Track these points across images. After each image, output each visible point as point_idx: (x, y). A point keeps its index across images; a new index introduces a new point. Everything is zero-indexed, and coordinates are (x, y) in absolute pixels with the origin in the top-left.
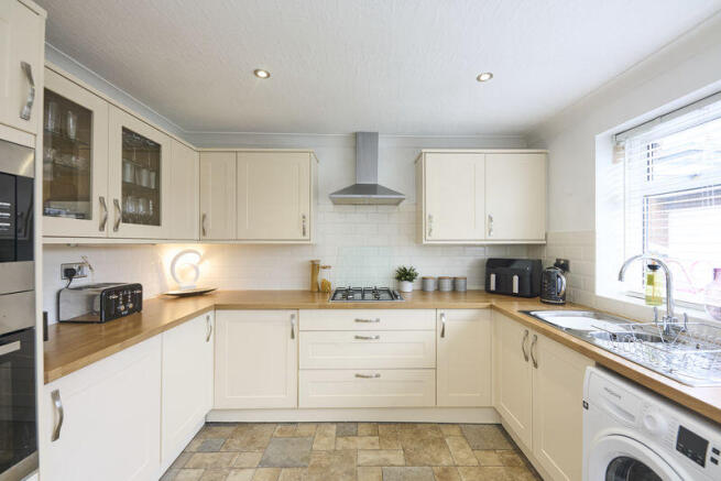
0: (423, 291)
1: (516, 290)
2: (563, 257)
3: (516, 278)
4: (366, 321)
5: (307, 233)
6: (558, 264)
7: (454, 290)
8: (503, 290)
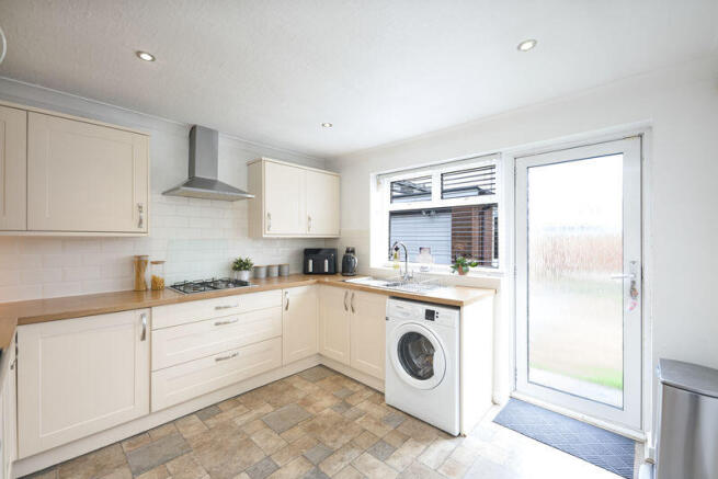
0: (256, 278)
1: (326, 270)
2: (350, 246)
3: (327, 261)
4: (226, 307)
5: (144, 225)
6: (348, 251)
7: (280, 275)
8: (318, 272)
